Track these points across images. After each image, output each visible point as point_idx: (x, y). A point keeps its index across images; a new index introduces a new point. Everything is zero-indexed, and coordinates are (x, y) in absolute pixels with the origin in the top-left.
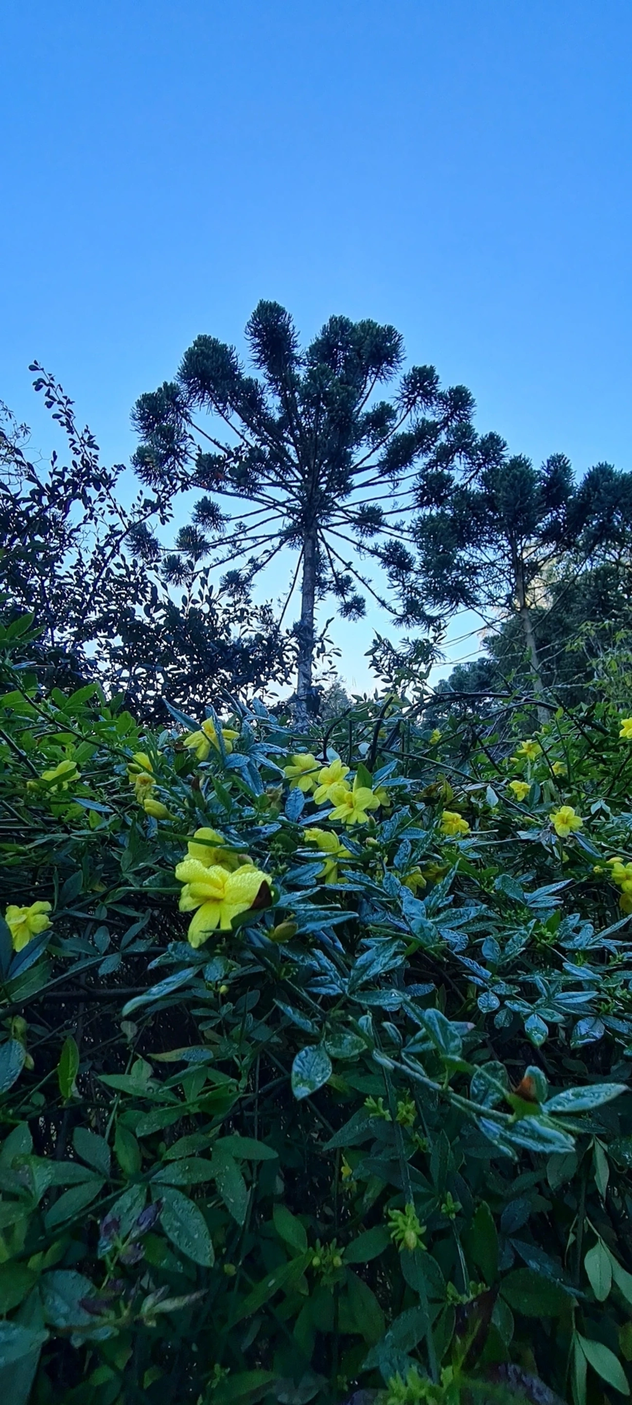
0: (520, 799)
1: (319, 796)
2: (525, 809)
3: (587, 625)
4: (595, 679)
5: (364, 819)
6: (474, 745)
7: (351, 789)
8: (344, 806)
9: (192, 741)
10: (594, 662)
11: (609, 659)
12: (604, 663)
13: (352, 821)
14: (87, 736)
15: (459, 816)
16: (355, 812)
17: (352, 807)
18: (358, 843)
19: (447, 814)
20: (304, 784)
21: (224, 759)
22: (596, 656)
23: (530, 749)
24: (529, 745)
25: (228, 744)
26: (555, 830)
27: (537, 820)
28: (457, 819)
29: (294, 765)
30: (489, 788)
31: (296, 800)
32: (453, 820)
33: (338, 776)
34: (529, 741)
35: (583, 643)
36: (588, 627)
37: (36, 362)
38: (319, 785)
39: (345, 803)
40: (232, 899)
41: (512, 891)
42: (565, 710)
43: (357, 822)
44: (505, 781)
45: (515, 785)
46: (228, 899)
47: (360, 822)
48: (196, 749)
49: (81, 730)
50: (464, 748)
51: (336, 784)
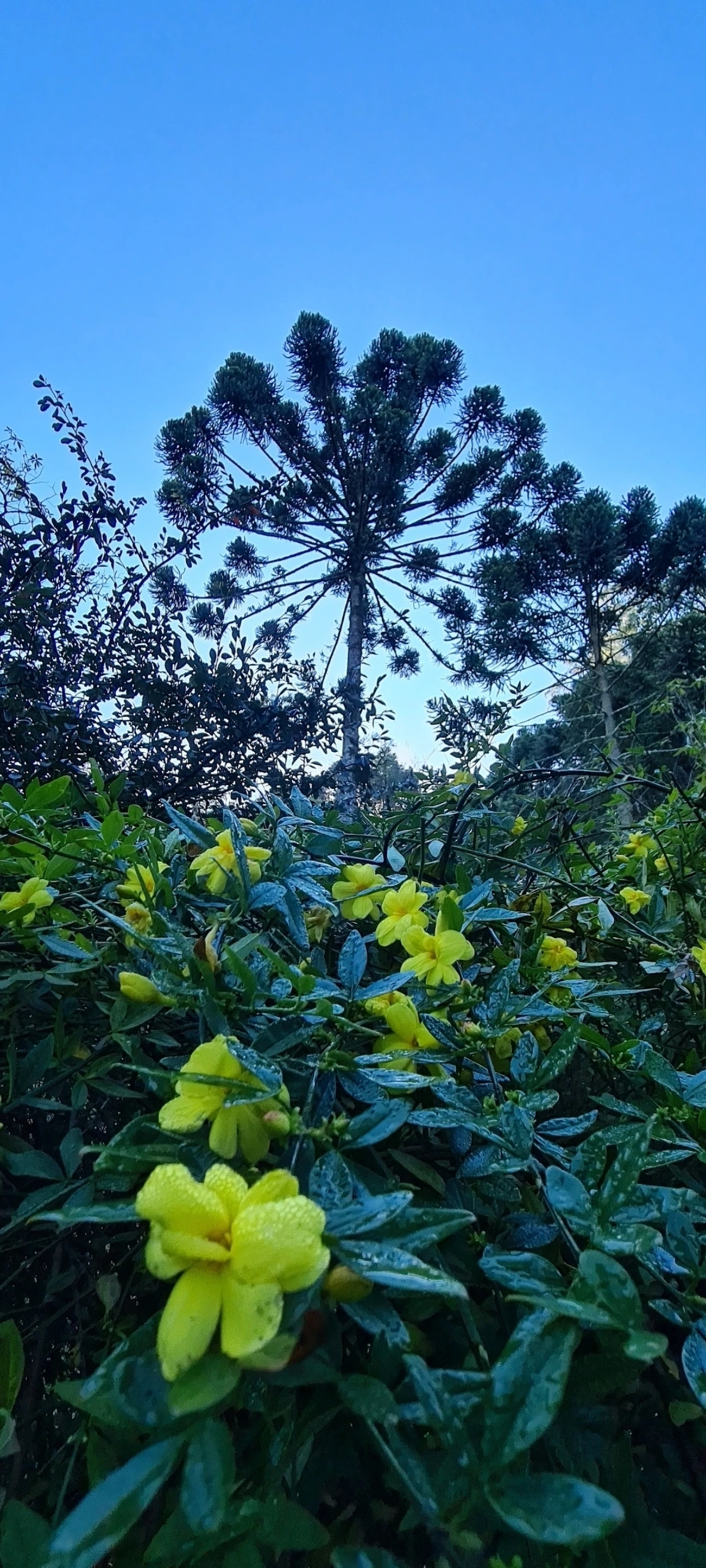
0: (634, 912)
1: (385, 933)
2: (647, 930)
3: (676, 683)
4: (688, 746)
5: (452, 977)
6: (565, 835)
7: (431, 930)
8: (422, 956)
9: (201, 864)
10: (682, 726)
11: (702, 722)
12: (695, 726)
13: (434, 981)
14: (60, 846)
15: (562, 942)
16: (439, 966)
17: (433, 957)
18: (449, 1024)
19: (549, 940)
20: (361, 909)
21: (247, 894)
22: (684, 719)
23: (640, 844)
24: (639, 838)
25: (254, 868)
26: (698, 965)
27: (667, 948)
28: (562, 947)
29: (347, 881)
30: (600, 902)
31: (354, 953)
32: (556, 948)
33: (412, 905)
34: (639, 833)
35: (671, 704)
36: (676, 686)
37: (41, 377)
38: (384, 917)
39: (424, 951)
41: (662, 1075)
42: (681, 792)
43: (442, 982)
44: (611, 886)
45: (628, 893)
47: (447, 982)
48: (208, 876)
49: (49, 839)
50: (554, 840)
51: (407, 918)
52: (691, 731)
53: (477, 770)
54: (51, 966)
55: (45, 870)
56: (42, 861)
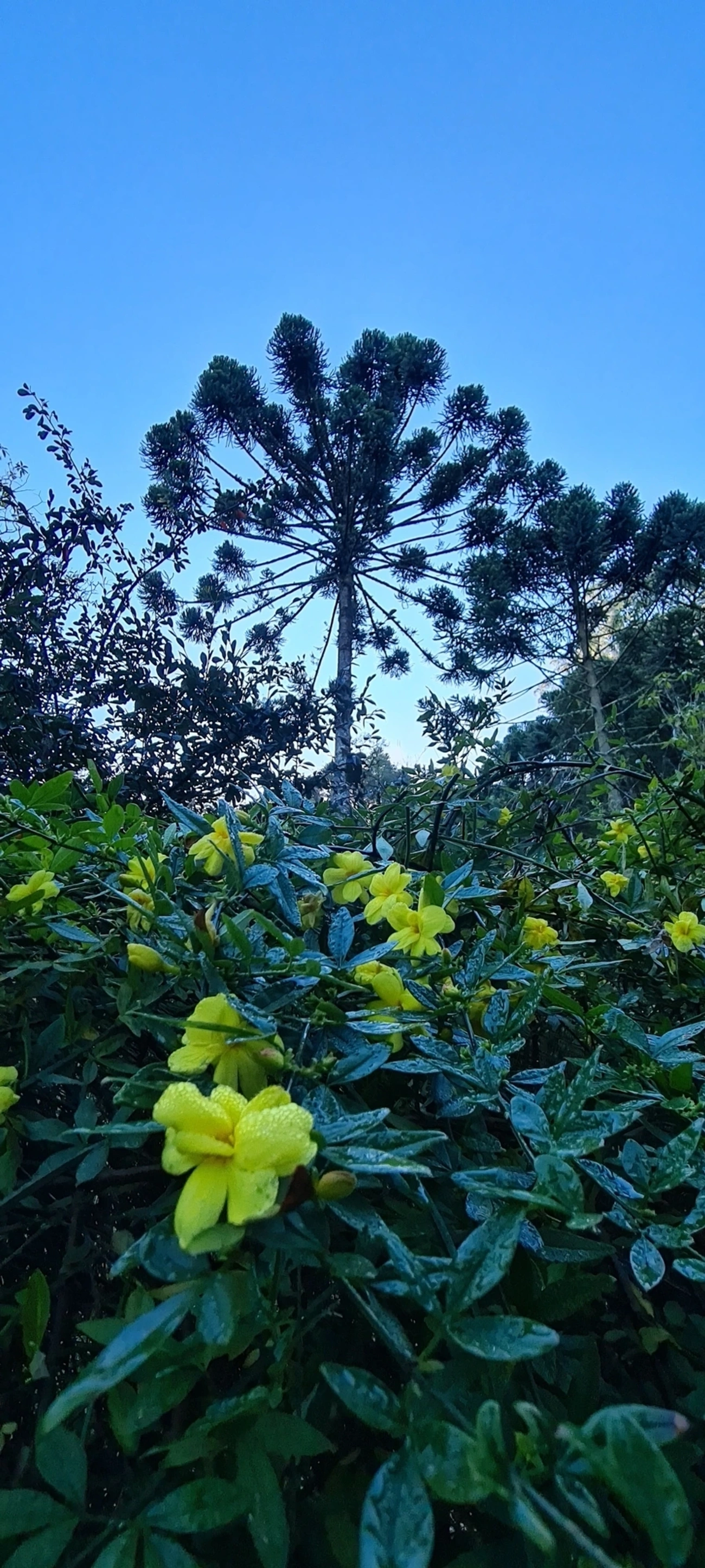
0: (614, 894)
1: (373, 913)
2: (625, 911)
3: (662, 676)
4: (674, 739)
5: (434, 948)
6: (550, 824)
7: (415, 907)
8: (407, 931)
9: (199, 849)
10: (670, 719)
11: (688, 714)
12: (682, 719)
13: (418, 953)
14: (64, 840)
15: (544, 922)
16: (422, 939)
17: (417, 931)
18: (430, 988)
19: (531, 921)
20: (351, 893)
21: (242, 874)
22: (671, 711)
23: (620, 830)
24: (620, 825)
25: (248, 852)
26: (670, 940)
27: (643, 926)
28: (543, 927)
29: (337, 867)
30: (580, 885)
31: (342, 927)
32: (538, 928)
33: (397, 886)
34: (620, 821)
35: (658, 697)
36: (663, 680)
37: (25, 386)
38: (371, 897)
39: (408, 926)
40: (246, 1159)
41: (632, 1036)
42: (660, 780)
43: (425, 953)
44: (593, 871)
45: (608, 877)
46: (240, 1159)
47: (429, 953)
48: (205, 860)
49: (55, 832)
50: (540, 830)
51: (393, 898)
52: (677, 725)
53: (464, 764)
54: (58, 957)
55: (50, 863)
56: (47, 855)
